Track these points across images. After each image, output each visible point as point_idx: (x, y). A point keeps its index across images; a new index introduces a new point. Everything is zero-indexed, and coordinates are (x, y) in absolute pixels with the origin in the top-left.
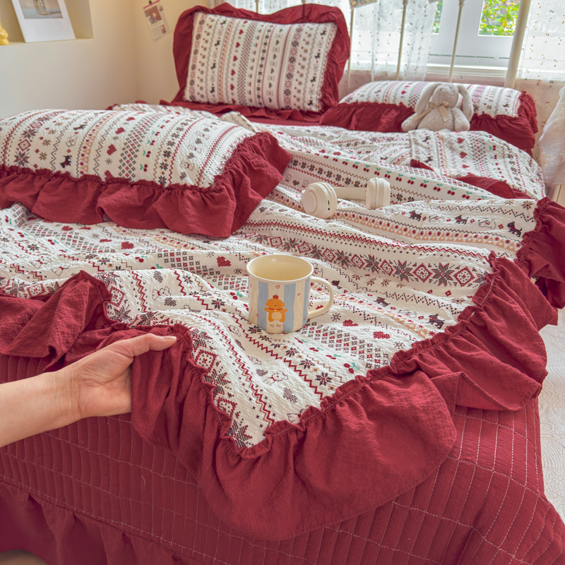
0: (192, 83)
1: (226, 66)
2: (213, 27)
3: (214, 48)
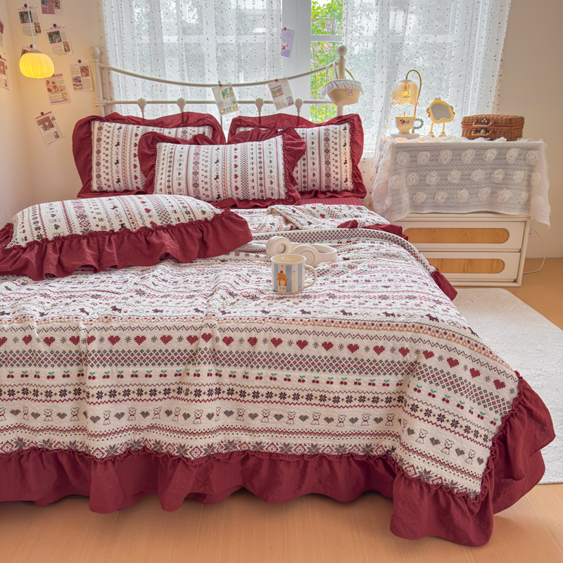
0: (99, 176)
1: (128, 162)
2: (111, 132)
3: (115, 148)
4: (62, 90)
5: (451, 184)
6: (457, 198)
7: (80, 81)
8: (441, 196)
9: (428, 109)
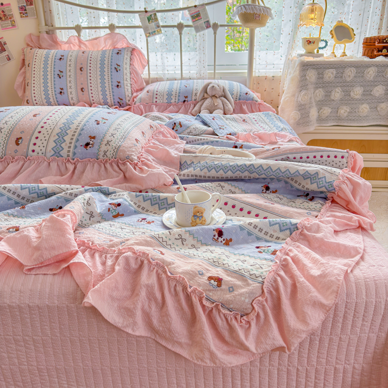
4: (11, 18)
5: (353, 99)
6: (358, 112)
7: (25, 10)
8: (344, 111)
9: (332, 31)
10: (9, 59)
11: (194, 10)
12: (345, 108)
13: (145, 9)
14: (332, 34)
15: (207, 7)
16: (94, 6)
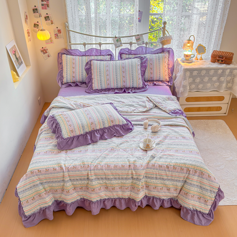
4: (50, 39)
5: (204, 82)
6: (206, 86)
7: (57, 35)
9: (196, 49)
10: (49, 56)
11: (137, 37)
12: (201, 85)
13: (115, 36)
14: (196, 50)
15: (143, 35)
16: (90, 34)
